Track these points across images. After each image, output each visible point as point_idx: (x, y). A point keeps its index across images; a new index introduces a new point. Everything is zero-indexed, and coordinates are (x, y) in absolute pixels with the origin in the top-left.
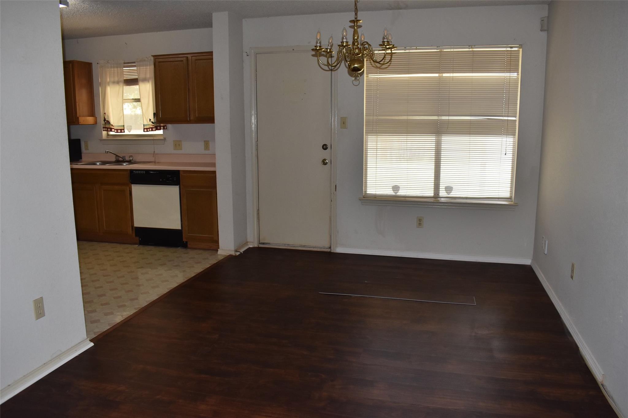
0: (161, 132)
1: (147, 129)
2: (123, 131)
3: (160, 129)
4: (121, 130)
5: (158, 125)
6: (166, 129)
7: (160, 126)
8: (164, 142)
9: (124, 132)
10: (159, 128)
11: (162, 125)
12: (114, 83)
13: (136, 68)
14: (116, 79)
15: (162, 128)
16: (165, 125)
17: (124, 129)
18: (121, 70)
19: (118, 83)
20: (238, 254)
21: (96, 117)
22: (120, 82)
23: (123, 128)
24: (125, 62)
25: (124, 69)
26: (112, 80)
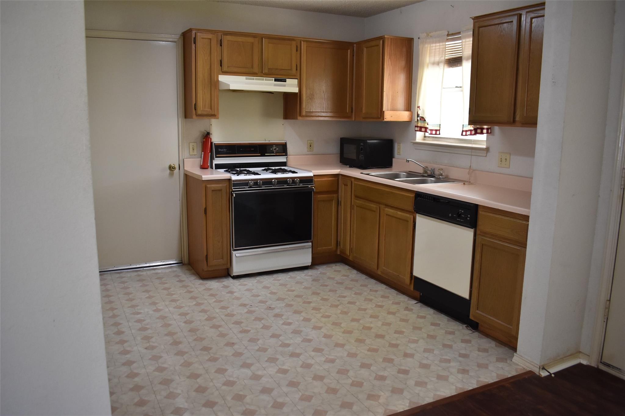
0: (483, 137)
1: (466, 131)
2: (438, 132)
3: (482, 133)
4: (436, 130)
5: (478, 126)
6: (491, 133)
7: (482, 129)
8: (487, 153)
9: (440, 134)
10: (479, 131)
11: (485, 127)
12: (434, 64)
13: (460, 41)
14: (437, 59)
15: (485, 131)
16: (489, 127)
17: (439, 130)
18: (443, 45)
19: (438, 64)
20: (544, 374)
21: (412, 112)
22: (441, 62)
23: (438, 128)
24: (450, 33)
25: (447, 43)
26: (432, 60)
